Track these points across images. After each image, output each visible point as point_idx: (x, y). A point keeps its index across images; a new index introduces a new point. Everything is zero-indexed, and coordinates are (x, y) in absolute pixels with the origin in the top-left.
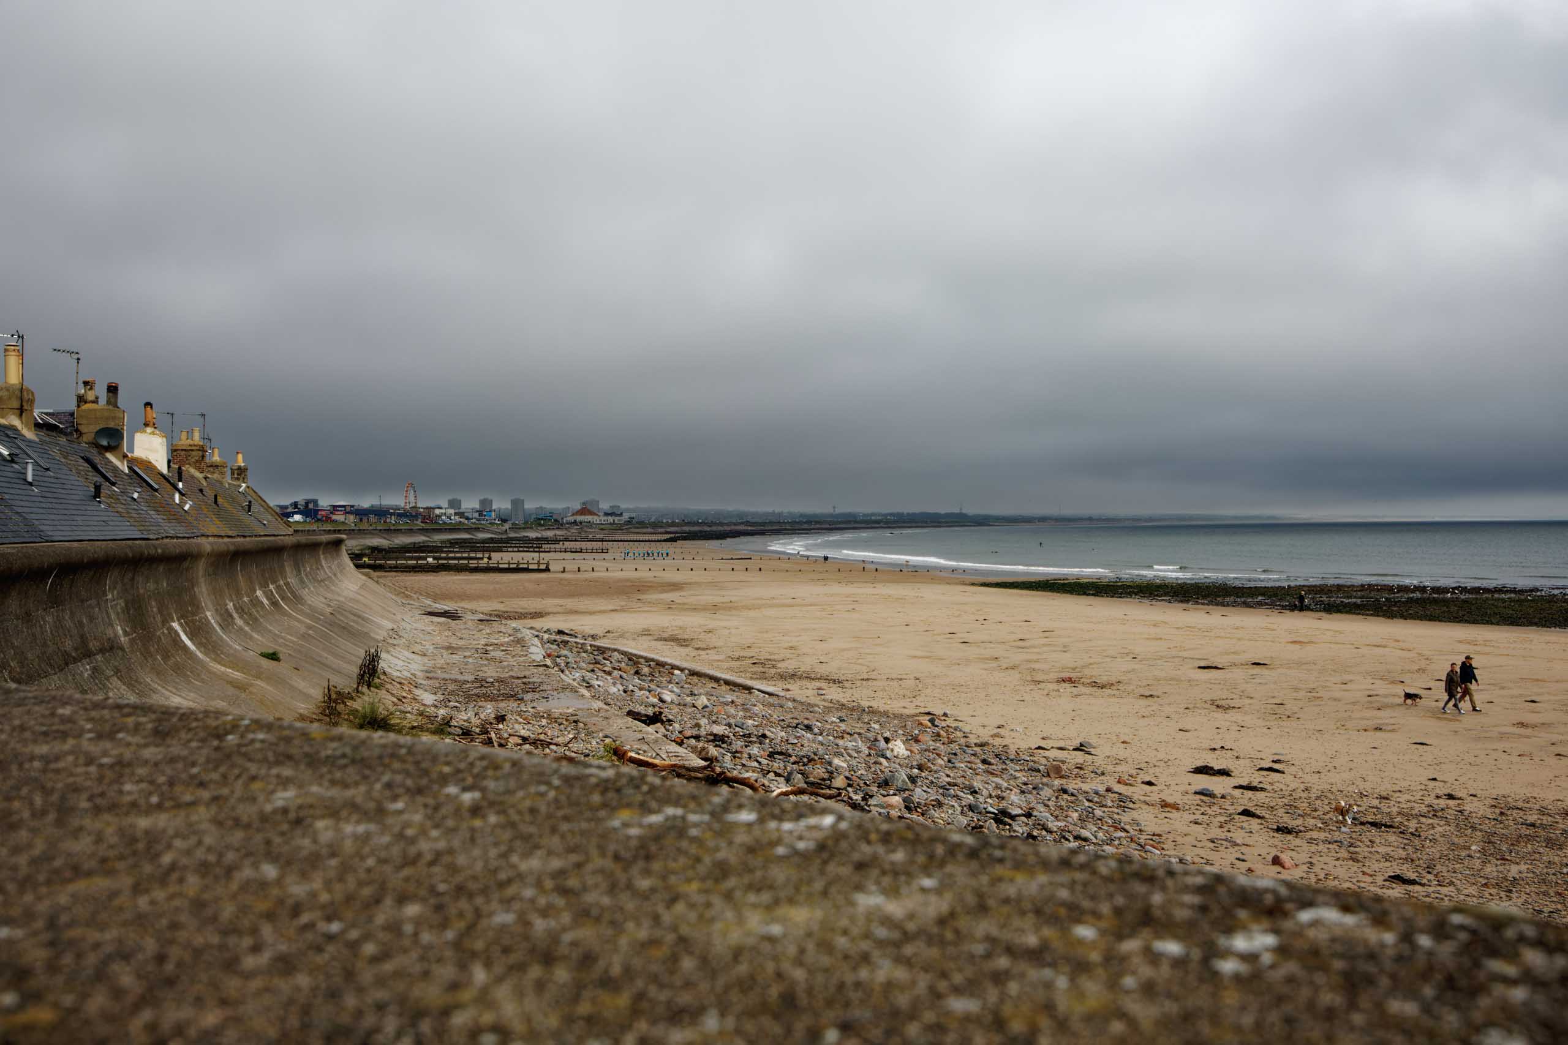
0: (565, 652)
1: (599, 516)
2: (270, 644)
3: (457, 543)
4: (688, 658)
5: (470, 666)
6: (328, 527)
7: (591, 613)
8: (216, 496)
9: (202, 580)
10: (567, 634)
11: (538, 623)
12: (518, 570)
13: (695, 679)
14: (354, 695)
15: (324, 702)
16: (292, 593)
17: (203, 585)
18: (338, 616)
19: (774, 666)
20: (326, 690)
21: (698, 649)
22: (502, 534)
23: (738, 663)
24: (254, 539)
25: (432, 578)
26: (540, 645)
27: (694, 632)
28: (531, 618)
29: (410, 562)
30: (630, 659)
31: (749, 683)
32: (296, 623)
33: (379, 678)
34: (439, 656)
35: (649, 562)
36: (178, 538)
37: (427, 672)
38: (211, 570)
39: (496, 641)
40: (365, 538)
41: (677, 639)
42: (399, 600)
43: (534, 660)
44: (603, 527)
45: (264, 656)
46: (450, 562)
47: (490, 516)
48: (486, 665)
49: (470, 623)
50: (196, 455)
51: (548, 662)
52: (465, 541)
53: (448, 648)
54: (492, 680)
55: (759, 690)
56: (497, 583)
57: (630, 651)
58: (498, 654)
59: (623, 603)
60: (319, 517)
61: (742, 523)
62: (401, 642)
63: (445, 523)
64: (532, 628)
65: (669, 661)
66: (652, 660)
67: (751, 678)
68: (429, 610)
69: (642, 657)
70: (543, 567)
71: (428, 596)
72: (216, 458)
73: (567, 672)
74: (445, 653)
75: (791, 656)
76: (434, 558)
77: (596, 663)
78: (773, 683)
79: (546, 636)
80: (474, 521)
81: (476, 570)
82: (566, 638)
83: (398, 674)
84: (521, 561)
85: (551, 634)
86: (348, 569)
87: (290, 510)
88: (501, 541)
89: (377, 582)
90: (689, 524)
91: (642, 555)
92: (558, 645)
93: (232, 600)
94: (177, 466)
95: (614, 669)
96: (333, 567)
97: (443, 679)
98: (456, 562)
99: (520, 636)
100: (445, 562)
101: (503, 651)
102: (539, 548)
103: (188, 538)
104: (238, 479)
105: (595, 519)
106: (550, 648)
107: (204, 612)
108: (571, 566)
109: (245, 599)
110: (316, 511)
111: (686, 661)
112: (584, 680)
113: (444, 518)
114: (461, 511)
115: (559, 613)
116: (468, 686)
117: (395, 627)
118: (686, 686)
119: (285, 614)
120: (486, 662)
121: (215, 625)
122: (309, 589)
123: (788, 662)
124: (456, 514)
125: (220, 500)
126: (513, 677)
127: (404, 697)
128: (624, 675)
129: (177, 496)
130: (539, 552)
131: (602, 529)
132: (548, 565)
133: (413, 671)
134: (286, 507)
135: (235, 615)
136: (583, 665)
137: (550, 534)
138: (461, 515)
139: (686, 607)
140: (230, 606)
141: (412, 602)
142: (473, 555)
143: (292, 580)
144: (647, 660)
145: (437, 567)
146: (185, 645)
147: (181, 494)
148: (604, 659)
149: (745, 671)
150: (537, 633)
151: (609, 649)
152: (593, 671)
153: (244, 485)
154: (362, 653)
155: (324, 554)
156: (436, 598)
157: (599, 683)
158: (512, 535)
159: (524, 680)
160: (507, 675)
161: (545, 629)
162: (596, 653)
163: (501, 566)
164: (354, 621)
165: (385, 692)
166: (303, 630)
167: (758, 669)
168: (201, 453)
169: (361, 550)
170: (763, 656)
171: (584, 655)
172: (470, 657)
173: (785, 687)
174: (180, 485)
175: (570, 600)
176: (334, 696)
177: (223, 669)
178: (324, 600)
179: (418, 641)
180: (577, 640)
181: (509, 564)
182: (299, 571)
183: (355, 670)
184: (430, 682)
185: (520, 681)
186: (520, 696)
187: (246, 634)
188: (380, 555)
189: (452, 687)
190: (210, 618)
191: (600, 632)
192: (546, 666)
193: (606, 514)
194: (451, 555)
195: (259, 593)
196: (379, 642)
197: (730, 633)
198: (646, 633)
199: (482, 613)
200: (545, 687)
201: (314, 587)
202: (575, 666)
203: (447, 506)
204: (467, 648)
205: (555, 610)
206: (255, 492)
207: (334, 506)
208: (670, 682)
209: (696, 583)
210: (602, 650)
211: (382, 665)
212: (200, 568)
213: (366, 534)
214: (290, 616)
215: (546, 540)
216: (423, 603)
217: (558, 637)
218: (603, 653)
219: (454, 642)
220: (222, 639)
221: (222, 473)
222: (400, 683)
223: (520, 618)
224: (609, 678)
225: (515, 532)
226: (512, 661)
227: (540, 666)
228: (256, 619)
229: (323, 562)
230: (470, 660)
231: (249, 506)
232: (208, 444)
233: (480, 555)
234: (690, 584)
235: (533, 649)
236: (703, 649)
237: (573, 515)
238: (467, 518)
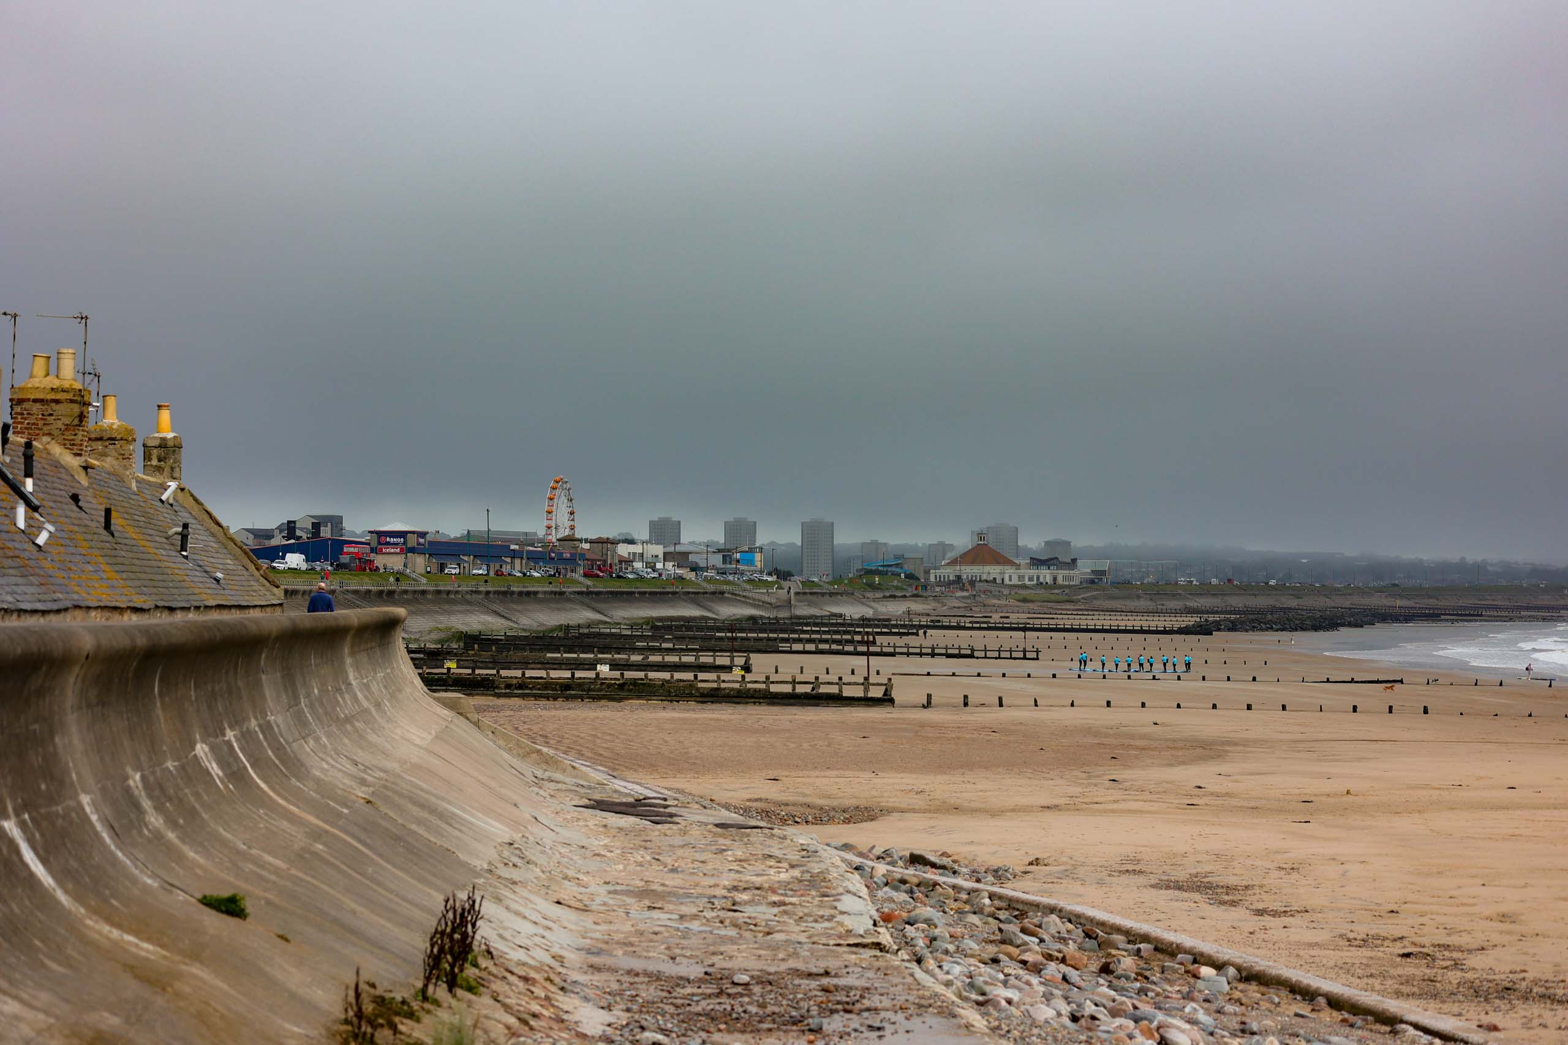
0: (927, 911)
1: (1018, 567)
2: (224, 876)
3: (669, 629)
4: (1237, 937)
5: (694, 941)
6: (365, 583)
7: (995, 813)
8: (108, 512)
9: (71, 718)
10: (934, 865)
11: (862, 835)
12: (815, 699)
13: (1253, 990)
14: (415, 1005)
15: (347, 1022)
16: (279, 749)
17: (74, 729)
18: (384, 809)
19: (1457, 965)
20: (352, 993)
21: (1260, 913)
22: (777, 607)
23: (1365, 952)
24: (192, 616)
25: (608, 713)
26: (864, 892)
27: (1253, 867)
28: (847, 821)
29: (554, 674)
30: (1088, 935)
31: (1393, 1006)
32: (285, 824)
33: (475, 965)
34: (621, 912)
35: (1142, 684)
36: (21, 612)
37: (589, 952)
38: (93, 693)
39: (758, 880)
40: (450, 613)
41: (1209, 887)
42: (529, 769)
43: (849, 931)
44: (1024, 593)
45: (206, 904)
46: (652, 675)
47: (751, 562)
48: (732, 940)
49: (696, 832)
50: (66, 412)
51: (885, 936)
52: (688, 623)
53: (642, 894)
54: (745, 978)
55: (1417, 1026)
56: (765, 730)
57: (1091, 912)
58: (763, 913)
59: (1075, 790)
60: (344, 559)
61: (1380, 590)
62: (530, 876)
63: (641, 579)
64: (846, 847)
65: (1188, 941)
66: (1145, 938)
67: (1398, 994)
68: (597, 796)
69: (1118, 930)
70: (877, 692)
71: (597, 759)
72: (111, 420)
73: (931, 964)
74: (636, 908)
75: (1505, 939)
76: (614, 666)
77: (1003, 942)
78: (1456, 1008)
79: (881, 868)
80: (711, 573)
81: (715, 696)
82: (931, 875)
83: (519, 955)
84: (823, 678)
85: (893, 863)
86: (408, 690)
87: (278, 541)
88: (774, 625)
89: (477, 724)
90: (1244, 589)
91: (1123, 666)
92: (911, 892)
93: (138, 768)
94: (21, 440)
95: (1050, 957)
96: (374, 687)
97: (629, 972)
98: (666, 675)
99: (816, 868)
100: (641, 674)
101: (774, 904)
102: (868, 643)
103: (44, 613)
104: (159, 469)
105: (1010, 575)
106: (891, 900)
107: (75, 797)
108: (947, 692)
109: (170, 765)
110: (339, 545)
111: (1231, 942)
112: (972, 985)
113: (638, 565)
114: (679, 548)
115: (914, 811)
116: (689, 990)
117: (517, 837)
118: (1230, 1008)
119: (261, 800)
120: (732, 932)
121: (99, 827)
122: (317, 739)
123: (1492, 953)
124: (667, 557)
125: (116, 521)
126: (796, 973)
127: (535, 1016)
128: (1073, 975)
129: (21, 511)
130: (868, 654)
131: (1025, 600)
132: (888, 687)
133: (556, 950)
134: (268, 534)
135: (146, 804)
136: (972, 945)
137: (895, 609)
138: (681, 558)
139: (1234, 802)
140: (135, 779)
141: (558, 776)
142: (706, 659)
143: (278, 719)
144: (1133, 937)
145: (622, 686)
146: (32, 875)
147: (32, 507)
148: (1024, 930)
149: (1383, 976)
150: (858, 860)
151: (1037, 906)
152: (995, 961)
153: (173, 485)
154: (437, 901)
155: (353, 654)
156: (615, 764)
157: (1010, 994)
158: (803, 610)
159: (825, 981)
160: (783, 967)
161: (878, 851)
162: (1003, 915)
163: (774, 688)
164: (419, 822)
165: (491, 1002)
166: (300, 839)
167: (1414, 969)
168: (76, 409)
169: (441, 641)
170: (1431, 936)
171: (974, 919)
172: (695, 917)
173: (1486, 1020)
174: (29, 485)
175: (940, 778)
176: (368, 1008)
177: (115, 933)
178: (349, 766)
179: (571, 873)
180: (959, 881)
181: (794, 682)
182: (296, 697)
183: (419, 945)
184: (597, 978)
185: (814, 984)
186: (813, 1022)
187: (169, 848)
188: (486, 655)
189: (649, 992)
190: (88, 809)
191: (1016, 861)
192: (878, 946)
193: (1036, 562)
194: (655, 658)
195: (201, 749)
196: (478, 875)
197: (1344, 874)
198: (1131, 868)
199: (727, 807)
200: (874, 1001)
201: (329, 735)
202: (951, 948)
203: (646, 536)
204: (688, 896)
205: (903, 802)
206: (196, 500)
207: (380, 534)
208: (1188, 997)
209: (1256, 742)
210: (1019, 909)
211: (484, 933)
212: (69, 691)
213: (453, 602)
214: (272, 807)
215: (886, 626)
216: (585, 776)
217: (911, 871)
218: (1022, 915)
219: (659, 878)
220: (114, 862)
221: (125, 457)
222: (525, 979)
223: (818, 821)
224: (1035, 980)
225: (811, 604)
226: (795, 931)
227: (864, 946)
228: (192, 814)
229: (351, 675)
230: (695, 926)
231: (184, 537)
232: (93, 388)
233: (723, 660)
234: (1244, 743)
235: (847, 903)
236: (1275, 914)
237: (954, 562)
238: (695, 568)
